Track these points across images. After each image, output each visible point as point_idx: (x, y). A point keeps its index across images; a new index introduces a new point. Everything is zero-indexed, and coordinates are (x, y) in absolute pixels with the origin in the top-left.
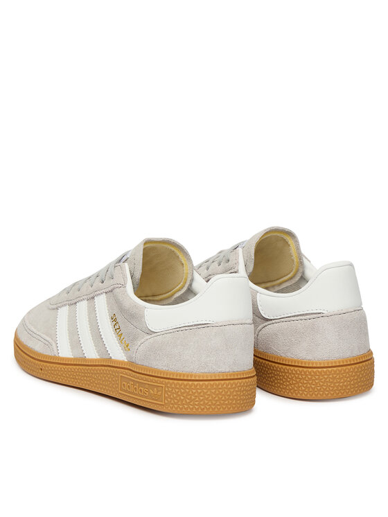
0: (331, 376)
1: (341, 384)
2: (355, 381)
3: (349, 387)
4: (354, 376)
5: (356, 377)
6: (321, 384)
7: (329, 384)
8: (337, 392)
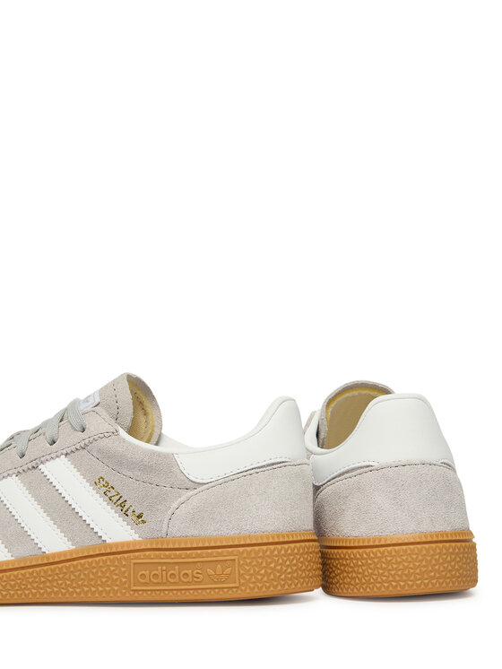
0: (384, 560)
1: (400, 573)
2: (424, 569)
3: (412, 578)
4: (422, 561)
5: (424, 563)
6: (370, 571)
7: (381, 571)
8: (394, 584)
